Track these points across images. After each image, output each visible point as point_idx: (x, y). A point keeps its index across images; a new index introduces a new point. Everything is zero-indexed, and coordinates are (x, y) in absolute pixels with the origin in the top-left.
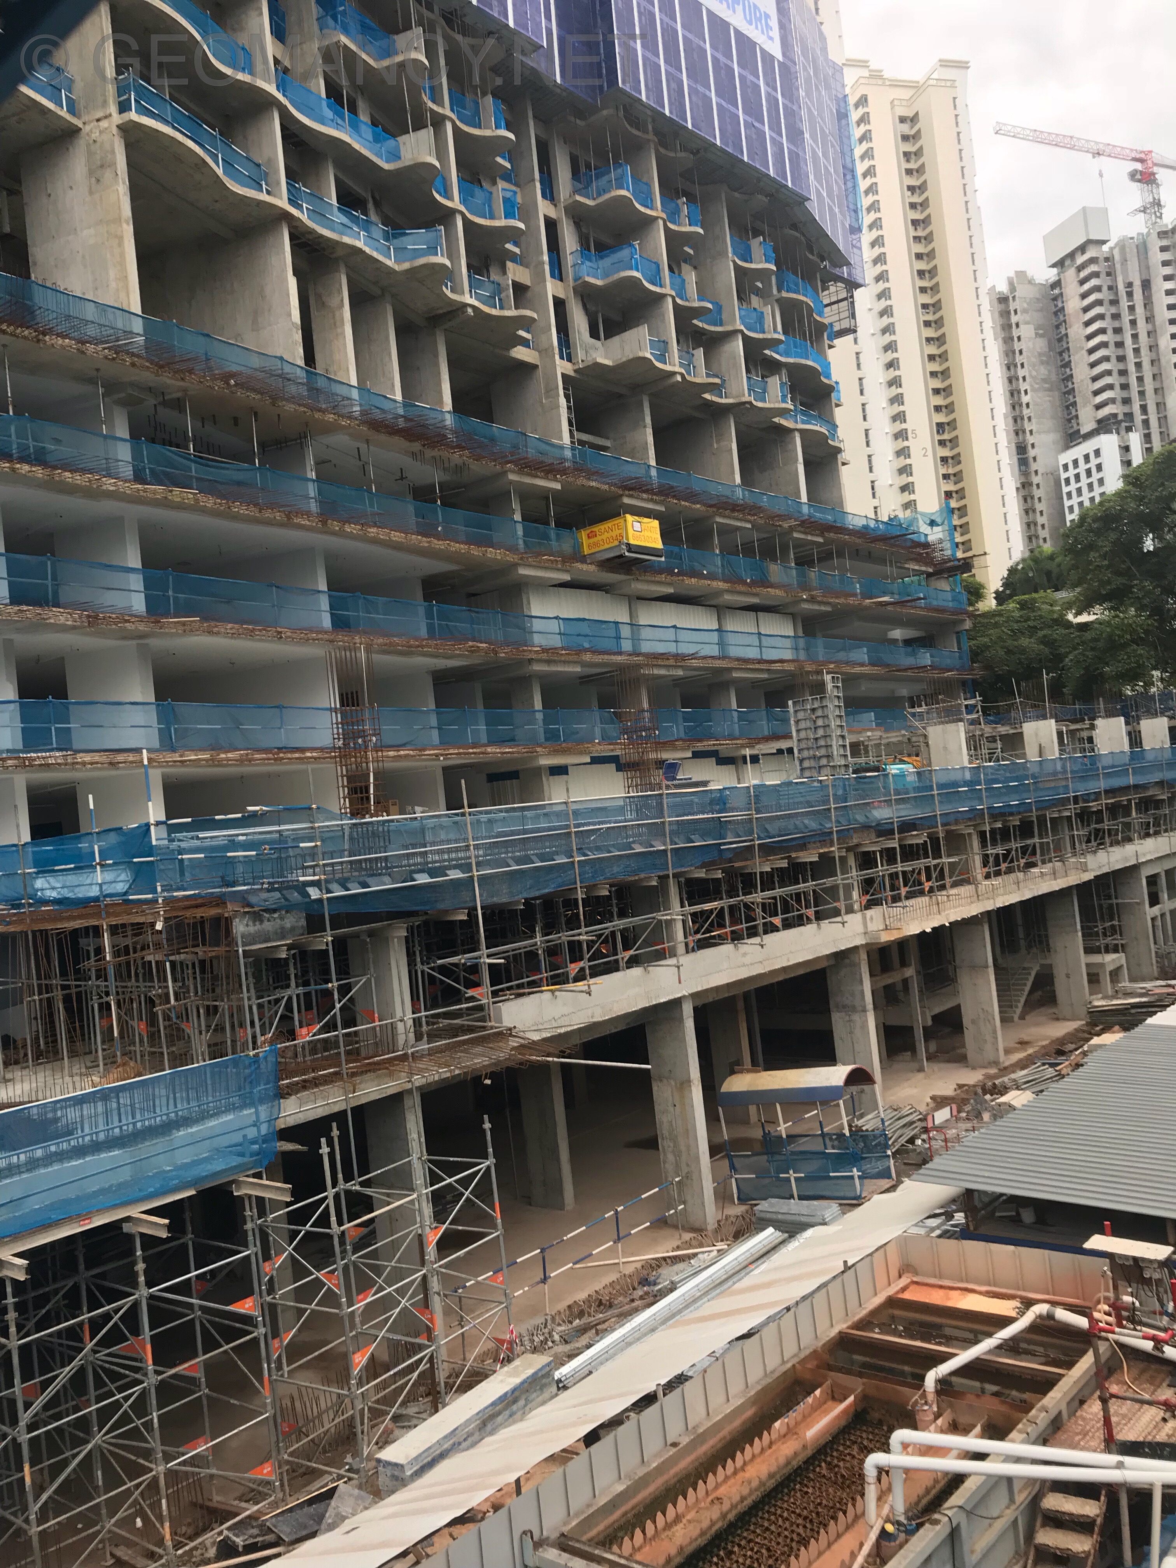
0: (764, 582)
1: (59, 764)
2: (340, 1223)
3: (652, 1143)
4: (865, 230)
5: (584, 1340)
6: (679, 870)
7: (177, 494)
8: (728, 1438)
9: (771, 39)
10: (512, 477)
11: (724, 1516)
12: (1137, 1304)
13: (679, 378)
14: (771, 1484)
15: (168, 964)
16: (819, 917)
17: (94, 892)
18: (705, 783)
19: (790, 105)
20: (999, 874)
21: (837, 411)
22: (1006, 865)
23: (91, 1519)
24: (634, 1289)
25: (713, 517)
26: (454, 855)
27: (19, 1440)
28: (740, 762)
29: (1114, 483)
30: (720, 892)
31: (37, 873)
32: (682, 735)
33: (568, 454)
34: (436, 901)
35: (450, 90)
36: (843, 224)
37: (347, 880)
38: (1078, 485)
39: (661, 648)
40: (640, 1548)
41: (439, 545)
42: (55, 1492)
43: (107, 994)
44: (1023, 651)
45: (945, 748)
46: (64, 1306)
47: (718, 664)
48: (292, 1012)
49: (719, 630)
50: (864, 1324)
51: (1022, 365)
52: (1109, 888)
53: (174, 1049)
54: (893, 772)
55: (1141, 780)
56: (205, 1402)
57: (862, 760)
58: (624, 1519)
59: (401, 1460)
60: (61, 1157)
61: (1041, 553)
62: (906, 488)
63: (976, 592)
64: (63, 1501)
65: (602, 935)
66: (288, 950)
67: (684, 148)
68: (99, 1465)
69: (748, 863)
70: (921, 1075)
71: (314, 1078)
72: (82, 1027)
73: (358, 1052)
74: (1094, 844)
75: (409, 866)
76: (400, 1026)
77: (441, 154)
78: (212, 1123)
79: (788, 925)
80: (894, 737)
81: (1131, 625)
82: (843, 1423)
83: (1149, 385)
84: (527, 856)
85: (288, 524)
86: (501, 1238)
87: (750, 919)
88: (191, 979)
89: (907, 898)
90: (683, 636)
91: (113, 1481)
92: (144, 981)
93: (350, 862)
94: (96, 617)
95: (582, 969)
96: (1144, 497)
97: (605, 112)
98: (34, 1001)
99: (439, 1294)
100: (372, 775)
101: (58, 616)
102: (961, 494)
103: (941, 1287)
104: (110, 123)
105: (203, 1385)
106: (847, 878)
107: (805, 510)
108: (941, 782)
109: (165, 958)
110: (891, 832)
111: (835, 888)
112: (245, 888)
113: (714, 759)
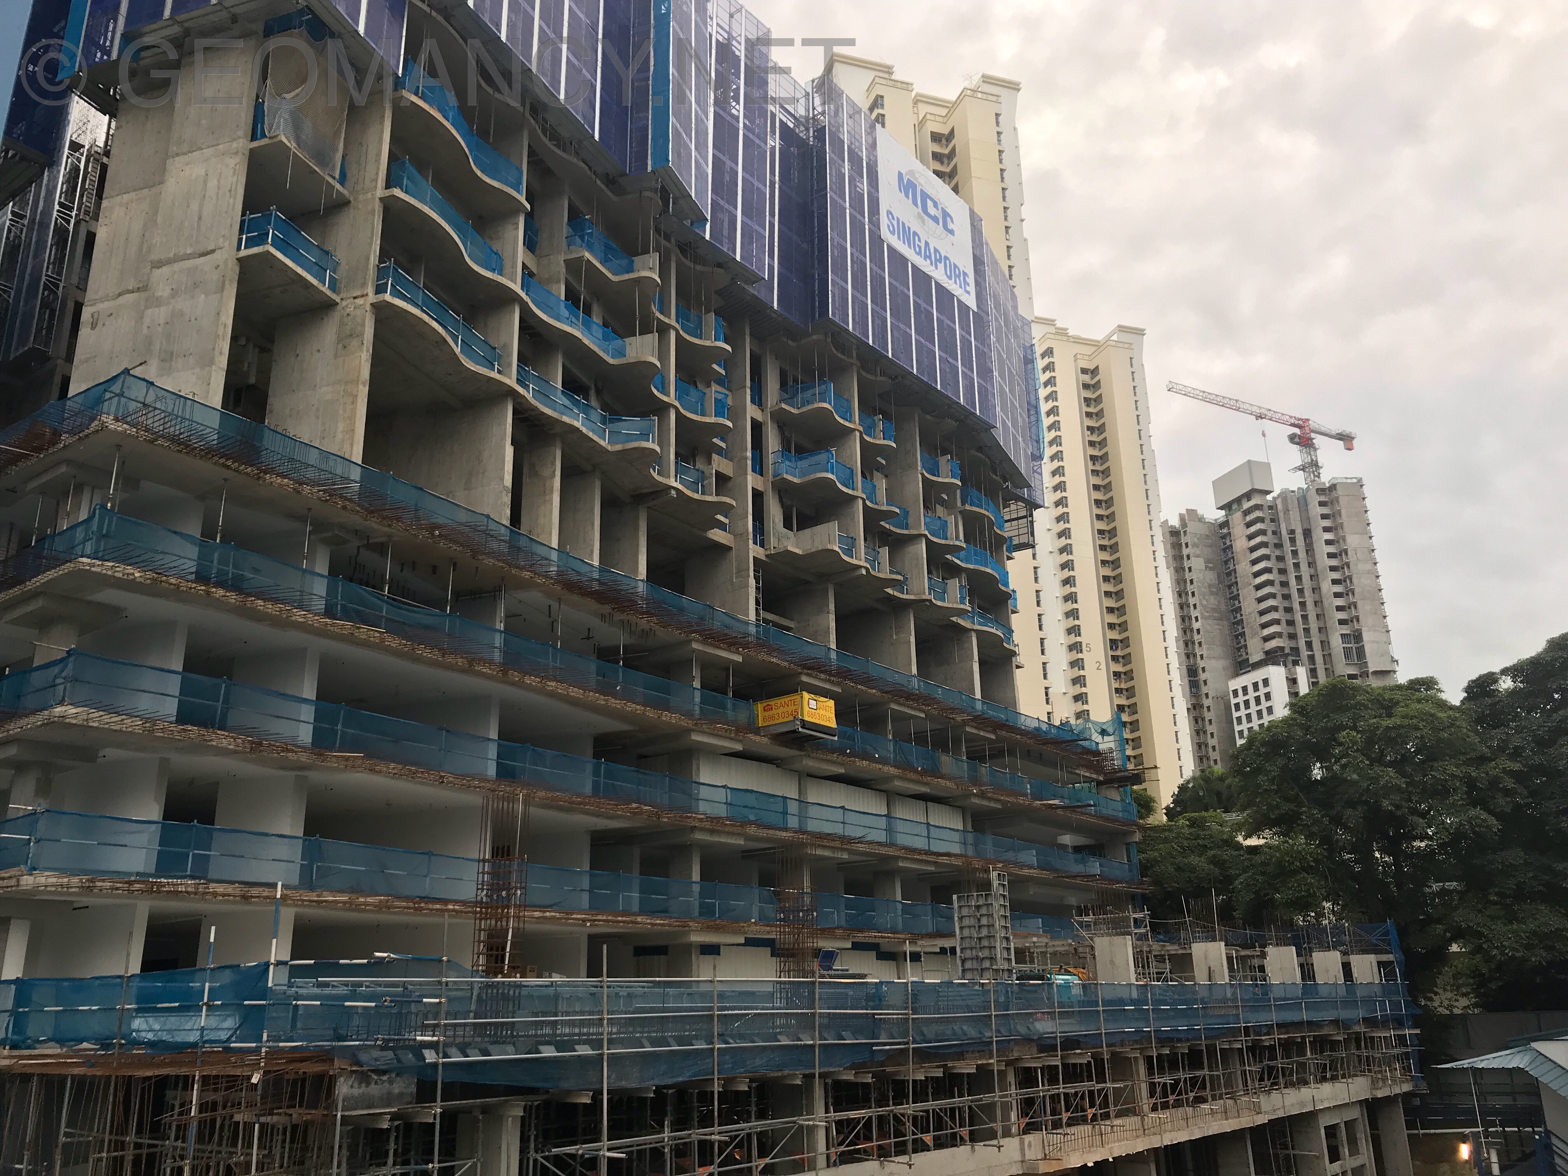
0: (935, 772)
1: (187, 892)
4: (1046, 459)
6: (826, 1070)
7: (364, 632)
9: (968, 292)
10: (695, 645)
13: (864, 572)
15: (257, 1126)
16: (974, 1138)
17: (193, 1037)
18: (863, 976)
19: (981, 347)
20: (1167, 1107)
21: (1013, 617)
22: (1174, 1097)
25: (888, 703)
26: (585, 1030)
28: (901, 959)
29: (1281, 711)
30: (869, 1100)
31: (138, 1010)
32: (843, 923)
33: (752, 630)
34: (560, 1079)
35: (677, 305)
36: (1025, 450)
37: (468, 1045)
38: (1248, 712)
39: (828, 828)
41: (614, 703)
43: (182, 1158)
44: (1193, 869)
45: (1112, 962)
47: (884, 851)
49: (888, 816)
51: (1193, 594)
52: (1286, 1137)
54: (1058, 982)
55: (1316, 1017)
57: (1025, 967)
61: (1212, 773)
62: (1079, 698)
63: (1146, 805)
65: (737, 1136)
66: (391, 1120)
67: (883, 373)
69: (902, 1068)
74: (1267, 1082)
75: (536, 1036)
77: (663, 355)
79: (940, 1144)
80: (1060, 945)
81: (1300, 852)
83: (1314, 625)
84: (664, 1037)
85: (468, 670)
87: (899, 1133)
88: (279, 1147)
89: (1069, 1125)
90: (851, 818)
92: (227, 1145)
93: (474, 1024)
94: (260, 744)
96: (1310, 727)
97: (815, 337)
98: (100, 1160)
100: (510, 931)
101: (222, 740)
102: (1133, 709)
104: (365, 301)
106: (1006, 1096)
107: (979, 706)
108: (1108, 997)
109: (254, 1119)
110: (1053, 1048)
111: (991, 1107)
112: (357, 1043)
113: (874, 953)
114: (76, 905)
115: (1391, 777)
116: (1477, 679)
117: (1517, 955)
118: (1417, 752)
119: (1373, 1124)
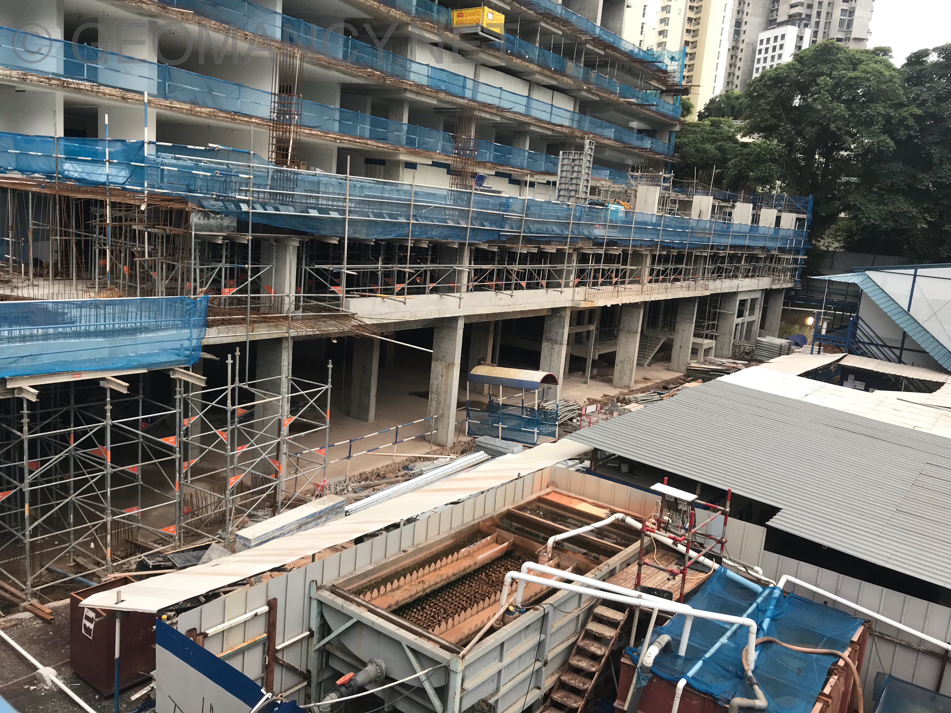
0: (562, 72)
1: (87, 90)
2: (233, 404)
3: (425, 395)
5: (365, 493)
6: (472, 242)
8: (435, 553)
11: (424, 590)
12: (670, 521)
14: (453, 578)
15: (146, 233)
16: (548, 286)
17: (103, 179)
18: (500, 192)
20: (657, 282)
22: (663, 277)
23: (64, 539)
24: (399, 471)
25: (540, 21)
26: (335, 203)
27: (24, 490)
28: (523, 184)
29: (787, 58)
30: (494, 260)
31: (66, 159)
32: (492, 160)
34: (320, 229)
37: (266, 204)
38: (766, 55)
39: (489, 100)
40: (375, 598)
42: (43, 521)
43: (105, 245)
44: (705, 151)
45: (646, 201)
46: (60, 422)
47: (523, 119)
48: (221, 278)
49: (528, 97)
50: (522, 508)
52: (717, 303)
53: (144, 286)
54: (612, 208)
55: (752, 244)
56: (140, 488)
57: (595, 198)
58: (369, 584)
59: (250, 537)
60: (65, 335)
61: (732, 93)
62: (662, 33)
63: (687, 109)
64: (47, 527)
65: (419, 271)
66: (223, 239)
68: (72, 511)
69: (514, 246)
70: (585, 385)
71: (229, 319)
72: (86, 263)
73: (258, 309)
74: (716, 275)
75: (307, 203)
76: (287, 299)
78: (162, 334)
79: (529, 287)
80: (617, 188)
81: (772, 150)
82: (499, 555)
84: (381, 213)
86: (328, 430)
87: (508, 279)
88: (160, 245)
89: (601, 285)
90: (505, 95)
91: (79, 520)
92: (130, 241)
93: (270, 193)
95: (403, 289)
96: (802, 71)
98: (56, 240)
99: (286, 454)
100: (291, 140)
102: (694, 44)
103: (569, 496)
105: (140, 479)
106: (570, 267)
107: (598, 31)
108: (638, 220)
109: (145, 229)
110: (602, 244)
111: (562, 271)
112: (201, 195)
113: (508, 179)
114: (17, 89)
115: (842, 110)
116: (917, 52)
117: (876, 223)
118: (862, 96)
119: (766, 301)
